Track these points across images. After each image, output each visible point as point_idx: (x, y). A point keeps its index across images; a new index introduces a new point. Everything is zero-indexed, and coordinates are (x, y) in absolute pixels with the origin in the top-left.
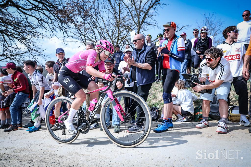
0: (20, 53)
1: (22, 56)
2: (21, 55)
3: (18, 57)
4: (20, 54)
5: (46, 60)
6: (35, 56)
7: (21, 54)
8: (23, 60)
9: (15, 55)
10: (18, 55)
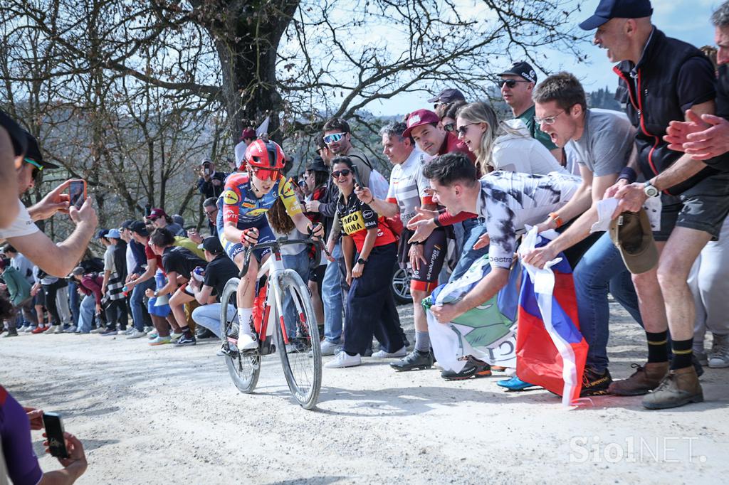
0: (472, 44)
1: (479, 58)
2: (476, 51)
3: (463, 63)
4: (472, 49)
5: (582, 56)
6: (535, 45)
7: (476, 47)
8: (484, 73)
9: (454, 56)
10: (461, 53)
